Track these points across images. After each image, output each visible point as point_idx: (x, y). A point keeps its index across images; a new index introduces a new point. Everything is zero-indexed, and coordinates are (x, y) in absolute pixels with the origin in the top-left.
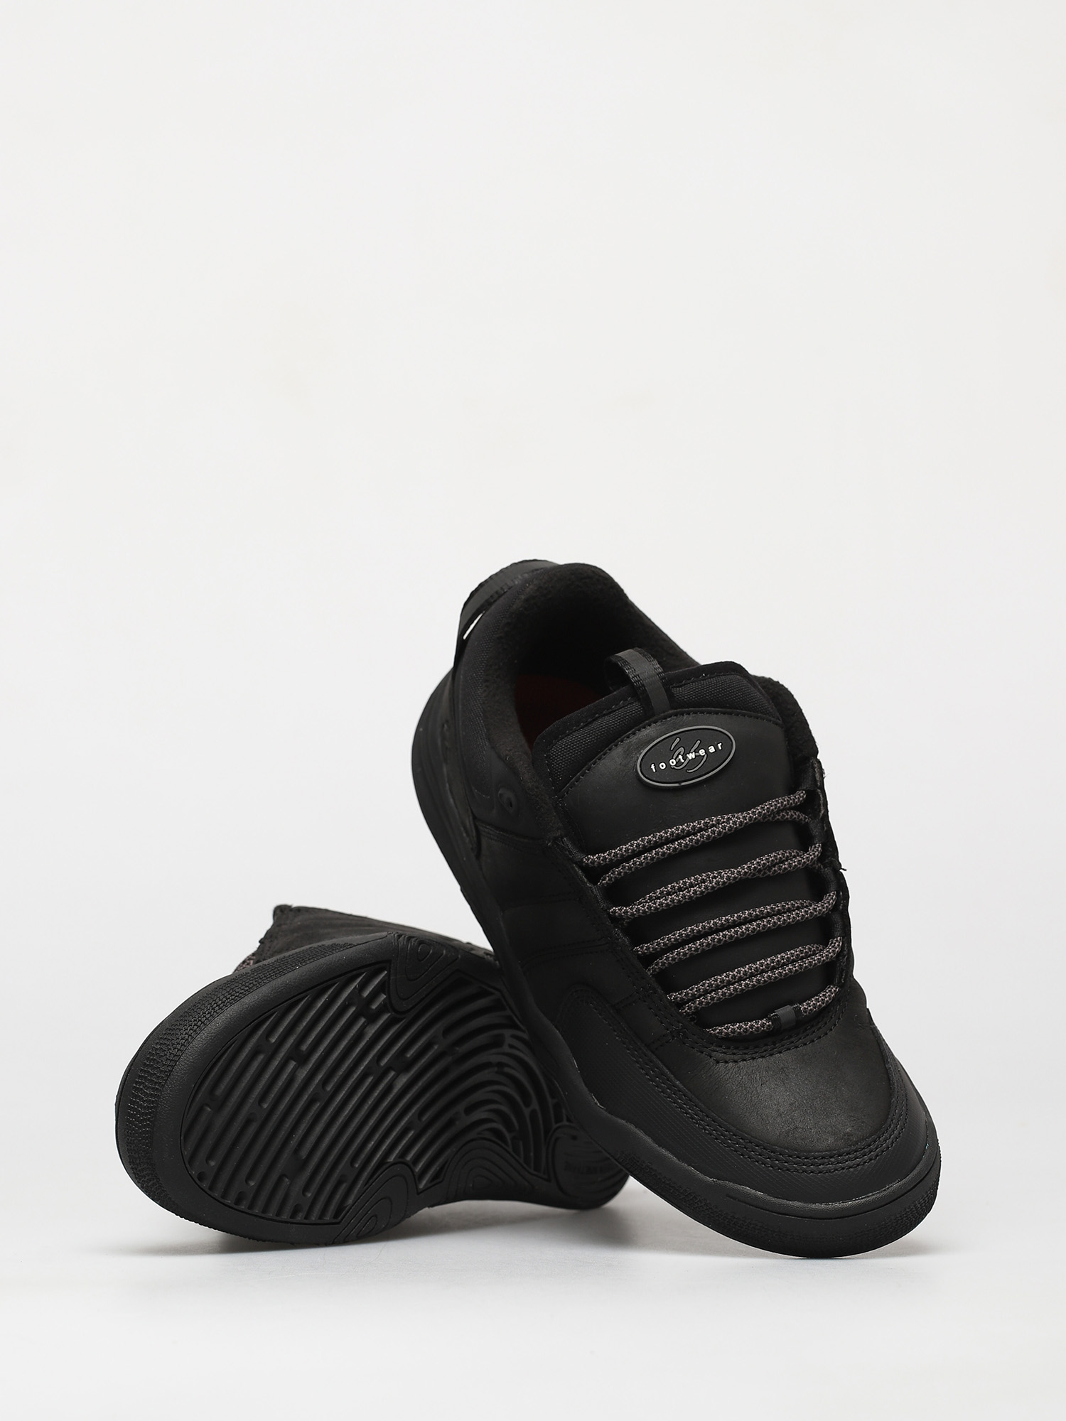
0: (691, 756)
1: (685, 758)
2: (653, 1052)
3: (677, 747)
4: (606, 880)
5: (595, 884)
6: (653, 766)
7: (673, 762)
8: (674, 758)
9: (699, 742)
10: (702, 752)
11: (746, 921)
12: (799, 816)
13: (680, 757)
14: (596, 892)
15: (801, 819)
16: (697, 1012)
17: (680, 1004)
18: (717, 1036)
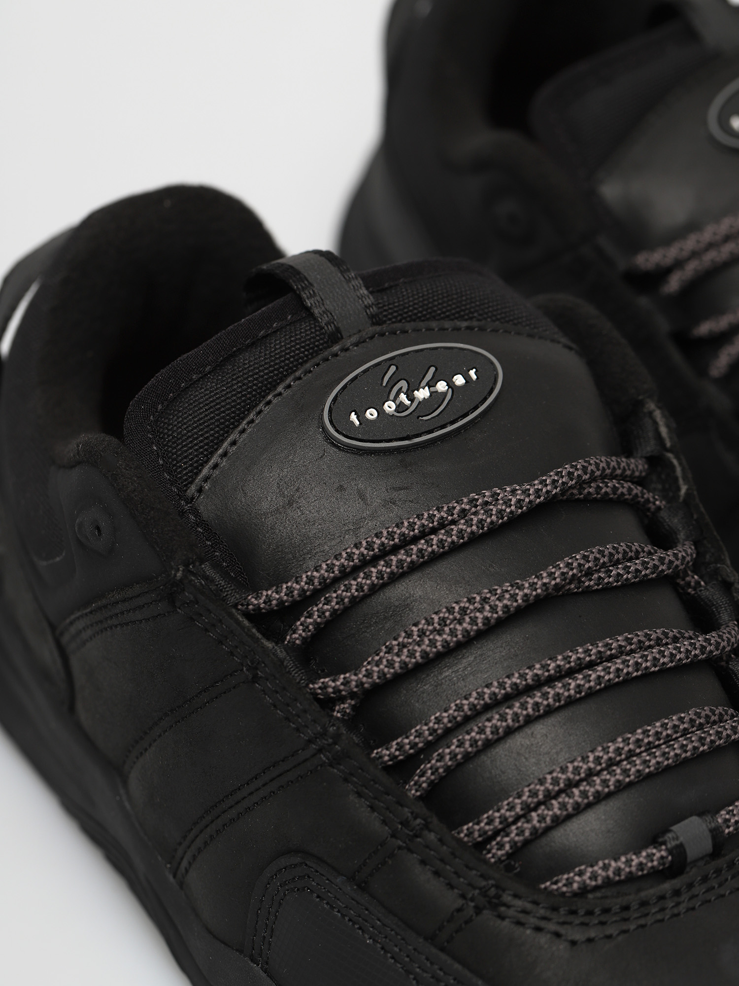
0: (423, 394)
1: (411, 398)
2: (442, 949)
3: (393, 381)
4: (299, 633)
5: (278, 638)
6: (353, 417)
7: (390, 407)
8: (392, 396)
9: (432, 369)
10: (442, 386)
11: (582, 667)
12: (630, 490)
13: (403, 397)
14: (281, 653)
15: (636, 495)
16: (517, 850)
17: (481, 846)
18: (564, 893)
